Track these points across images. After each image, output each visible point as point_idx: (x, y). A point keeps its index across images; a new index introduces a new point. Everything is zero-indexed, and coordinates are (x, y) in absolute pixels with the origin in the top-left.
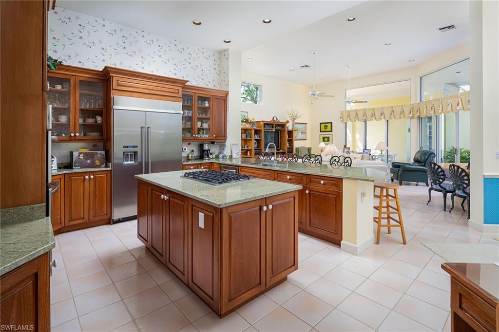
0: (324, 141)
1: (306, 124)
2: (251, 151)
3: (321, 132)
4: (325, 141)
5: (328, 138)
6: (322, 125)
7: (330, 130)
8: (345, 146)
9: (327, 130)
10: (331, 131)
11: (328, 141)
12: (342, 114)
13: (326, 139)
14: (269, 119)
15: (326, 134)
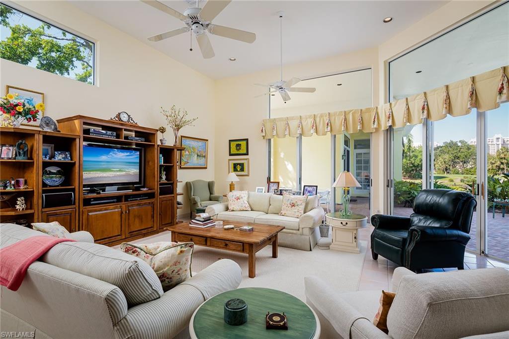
0: (235, 170)
1: (207, 140)
2: (28, 196)
3: (231, 155)
4: (237, 171)
5: (242, 165)
6: (232, 143)
7: (245, 152)
8: (269, 179)
9: (241, 152)
10: (247, 154)
11: (242, 170)
12: (264, 125)
13: (239, 168)
14: (106, 114)
15: (239, 159)
